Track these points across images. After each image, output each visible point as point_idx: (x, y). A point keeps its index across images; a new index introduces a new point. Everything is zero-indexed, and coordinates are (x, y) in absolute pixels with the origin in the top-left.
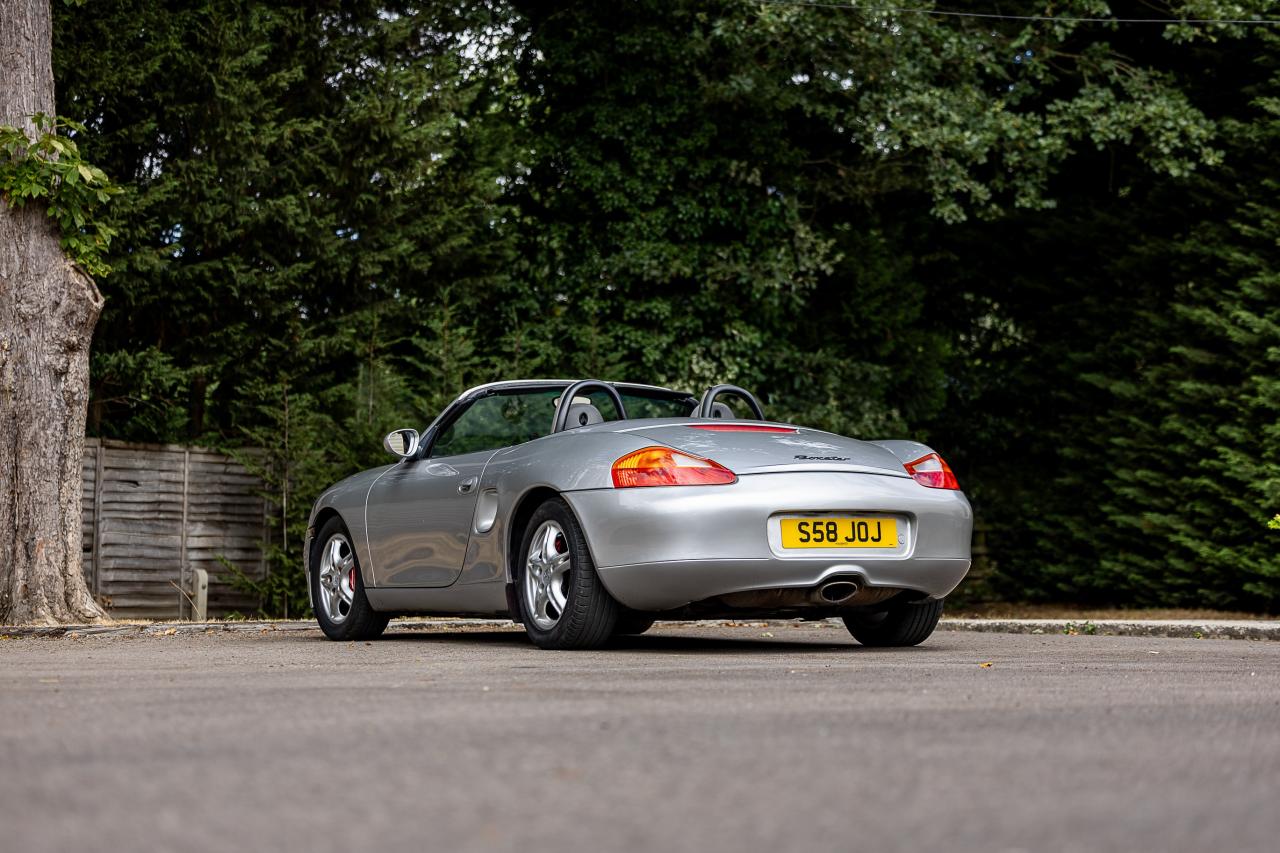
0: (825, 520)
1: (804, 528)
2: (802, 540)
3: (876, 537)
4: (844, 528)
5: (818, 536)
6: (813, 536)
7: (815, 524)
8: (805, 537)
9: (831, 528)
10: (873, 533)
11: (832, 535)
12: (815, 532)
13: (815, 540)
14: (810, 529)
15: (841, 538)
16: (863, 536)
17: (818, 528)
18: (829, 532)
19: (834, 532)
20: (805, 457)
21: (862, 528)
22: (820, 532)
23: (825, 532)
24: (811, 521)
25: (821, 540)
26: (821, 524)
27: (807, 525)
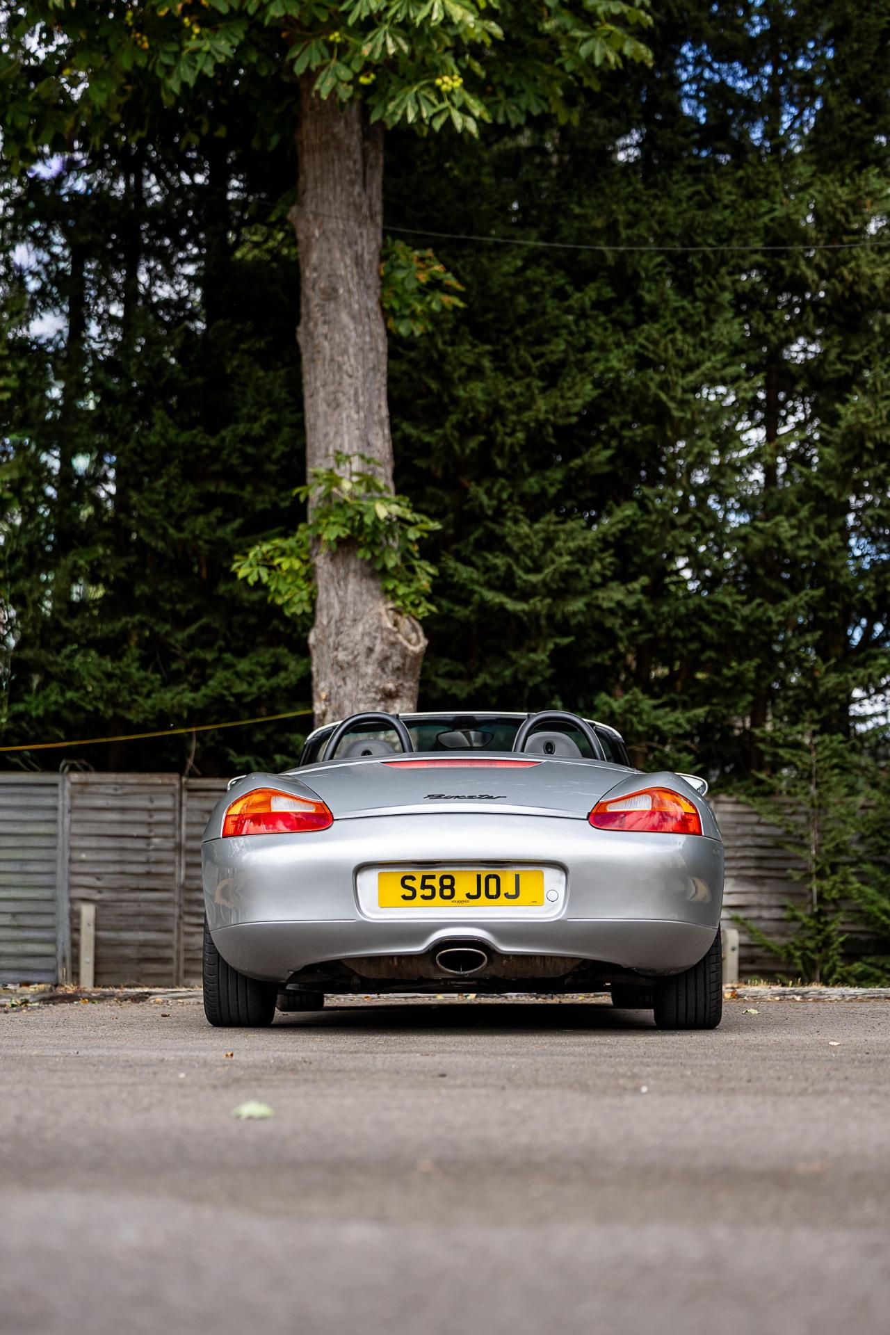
0: (439, 872)
1: (408, 882)
2: (404, 897)
3: (513, 892)
4: (465, 883)
5: (428, 892)
6: (420, 892)
7: (425, 878)
8: (409, 893)
9: (447, 882)
10: (508, 886)
11: (447, 890)
12: (423, 887)
13: (424, 897)
14: (416, 884)
15: (460, 893)
16: (493, 891)
17: (428, 882)
18: (443, 887)
19: (451, 887)
20: (440, 797)
21: (492, 882)
22: (432, 888)
23: (438, 888)
24: (419, 873)
25: (433, 897)
26: (433, 877)
27: (413, 878)
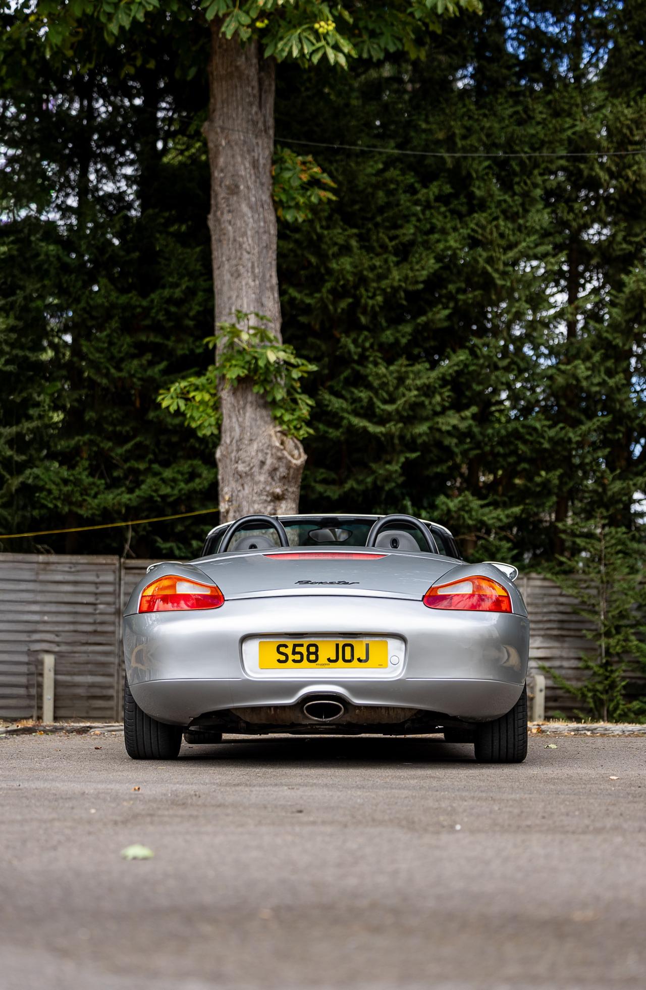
0: (306, 641)
1: (282, 649)
2: (279, 661)
3: (363, 658)
4: (327, 650)
5: (298, 657)
6: (291, 657)
7: (295, 646)
8: (283, 658)
9: (312, 649)
10: (360, 653)
11: (313, 656)
12: (294, 653)
13: (294, 661)
14: (289, 651)
15: (323, 658)
16: (348, 657)
17: (298, 649)
18: (309, 653)
19: (316, 653)
20: (307, 582)
21: (348, 649)
22: (301, 654)
23: (305, 654)
24: (290, 643)
25: (301, 661)
26: (302, 645)
27: (286, 646)
